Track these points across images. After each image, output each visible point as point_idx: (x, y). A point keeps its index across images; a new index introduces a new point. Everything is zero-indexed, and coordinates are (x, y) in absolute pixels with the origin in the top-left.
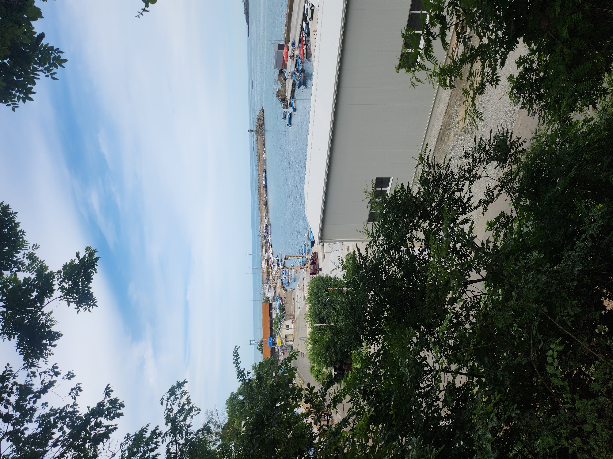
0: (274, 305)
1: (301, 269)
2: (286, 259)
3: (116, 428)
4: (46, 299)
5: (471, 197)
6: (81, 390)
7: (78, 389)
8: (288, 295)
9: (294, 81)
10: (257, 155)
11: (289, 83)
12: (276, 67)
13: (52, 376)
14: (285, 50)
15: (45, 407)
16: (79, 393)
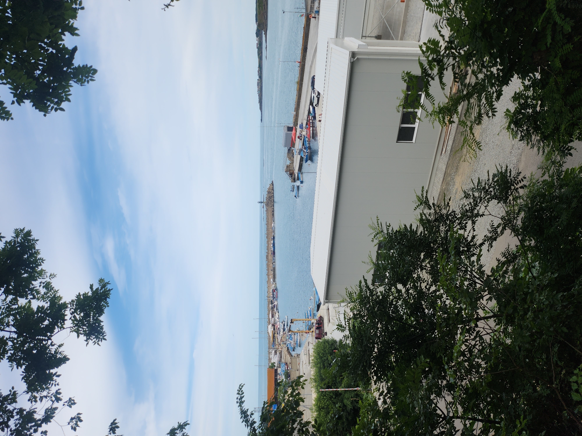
0: (279, 371)
1: (306, 333)
2: (291, 322)
4: (56, 328)
6: (81, 421)
7: (78, 419)
8: (294, 360)
9: (301, 156)
10: (267, 224)
11: (297, 159)
12: (285, 146)
13: (54, 402)
14: (294, 131)
16: (79, 423)
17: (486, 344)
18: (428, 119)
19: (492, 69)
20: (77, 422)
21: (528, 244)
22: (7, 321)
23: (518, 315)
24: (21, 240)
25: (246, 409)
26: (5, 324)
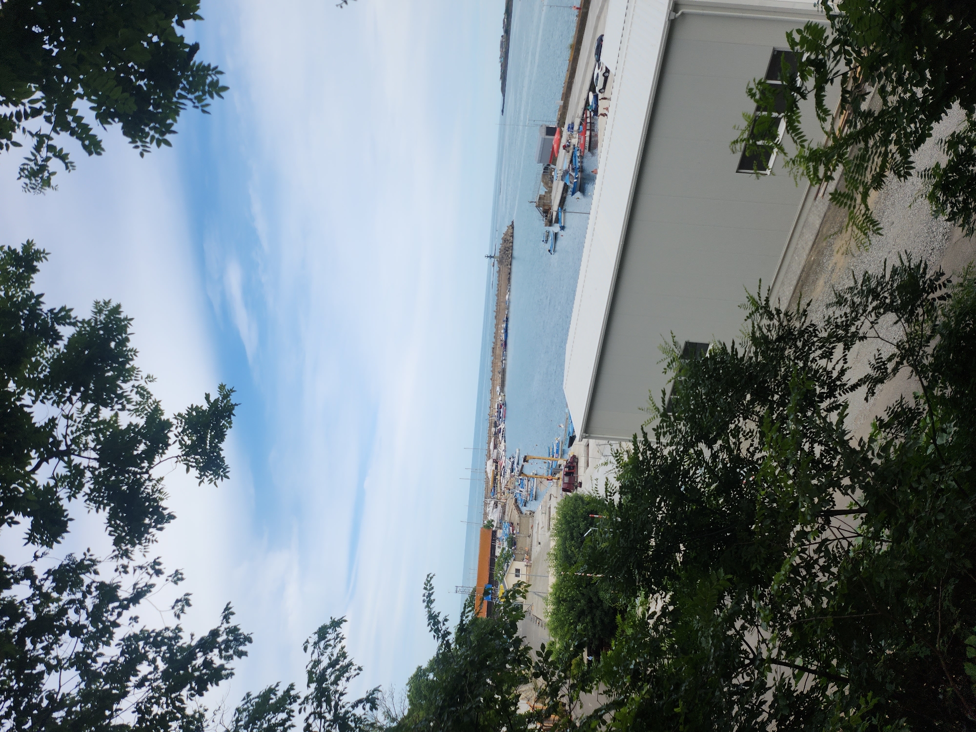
0: (499, 534)
1: (548, 480)
2: (525, 460)
3: (232, 674)
4: (156, 457)
5: (846, 370)
6: (189, 605)
7: (185, 601)
8: (524, 520)
9: (565, 183)
10: (497, 295)
11: (558, 188)
12: (540, 161)
13: (151, 576)
14: (557, 136)
15: (134, 623)
16: (186, 608)
17: (840, 550)
18: (788, 169)
19: (914, 89)
20: (183, 606)
21: (939, 393)
22: (84, 442)
23: (896, 524)
24: (104, 319)
25: (436, 613)
26: (81, 446)
